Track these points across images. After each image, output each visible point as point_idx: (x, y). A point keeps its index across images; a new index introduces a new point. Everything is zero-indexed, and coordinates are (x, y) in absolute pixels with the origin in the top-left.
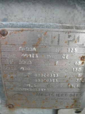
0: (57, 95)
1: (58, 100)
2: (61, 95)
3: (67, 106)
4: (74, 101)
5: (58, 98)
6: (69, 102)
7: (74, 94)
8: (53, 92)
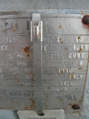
0: (10, 94)
1: (13, 99)
2: (14, 93)
3: (26, 108)
4: (31, 101)
5: (12, 98)
6: (26, 103)
7: (29, 93)
8: (5, 91)
